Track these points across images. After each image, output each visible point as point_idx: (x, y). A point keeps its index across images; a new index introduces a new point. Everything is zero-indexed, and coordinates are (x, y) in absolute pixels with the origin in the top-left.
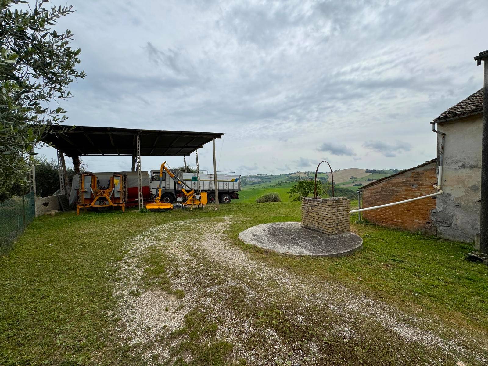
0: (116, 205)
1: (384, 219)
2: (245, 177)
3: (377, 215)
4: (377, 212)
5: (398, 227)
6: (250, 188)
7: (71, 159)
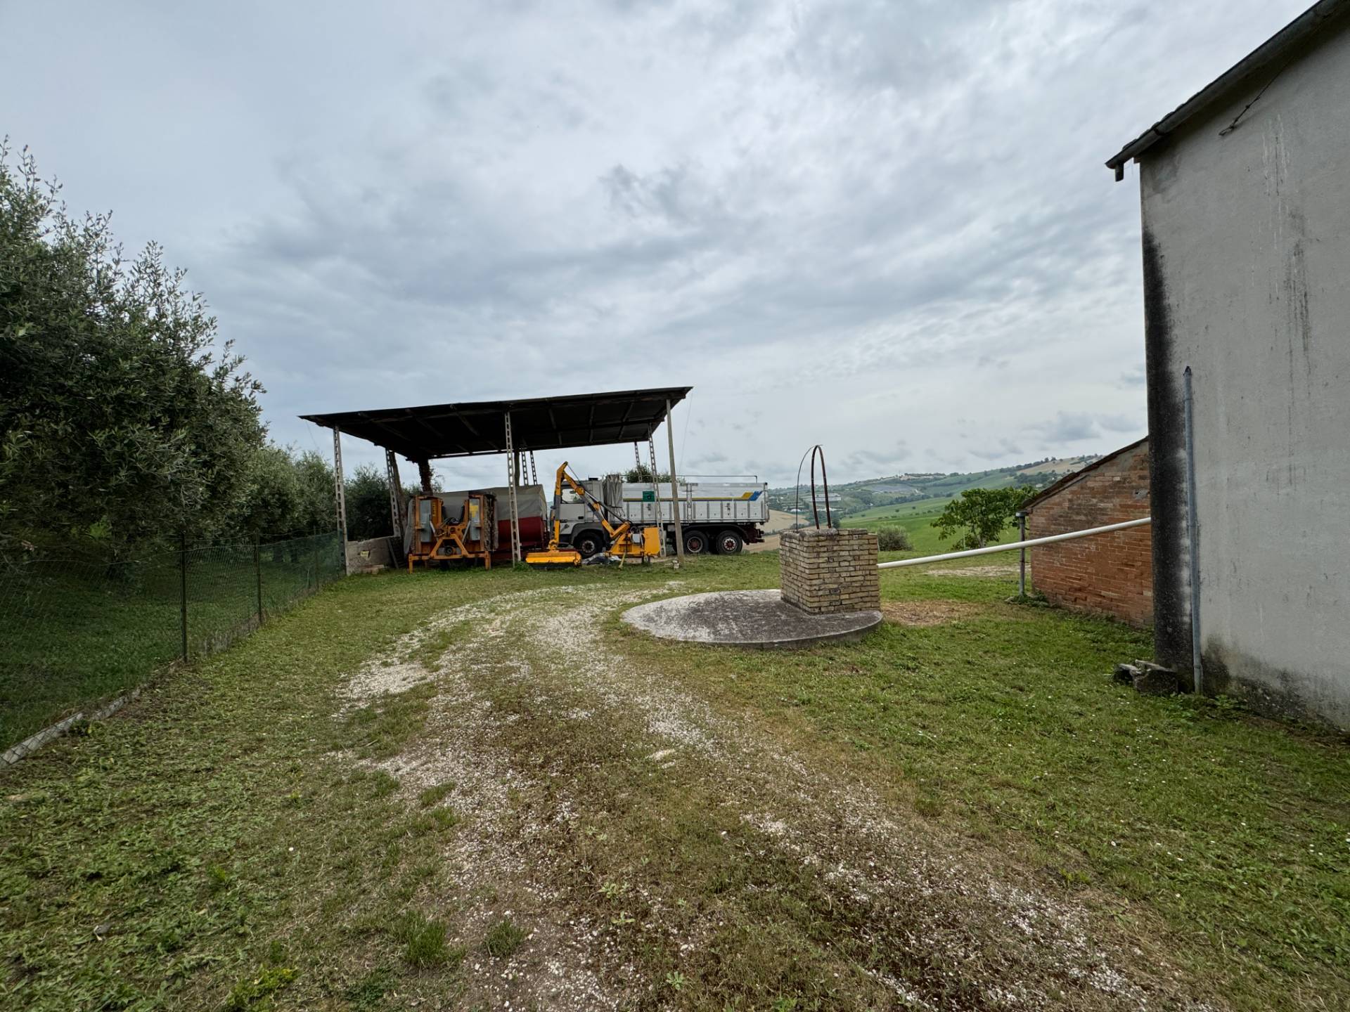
0: (472, 556)
1: (1080, 590)
2: (867, 483)
3: (1062, 580)
4: (1063, 571)
5: (1111, 613)
6: (883, 515)
7: (415, 467)
